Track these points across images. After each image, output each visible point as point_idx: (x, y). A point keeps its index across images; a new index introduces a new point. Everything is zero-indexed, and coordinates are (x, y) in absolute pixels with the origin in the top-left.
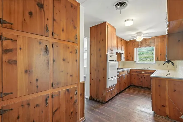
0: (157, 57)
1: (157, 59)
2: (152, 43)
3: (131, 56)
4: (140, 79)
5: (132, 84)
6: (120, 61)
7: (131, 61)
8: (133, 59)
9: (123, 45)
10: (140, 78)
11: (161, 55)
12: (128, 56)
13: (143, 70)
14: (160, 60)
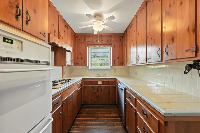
0: (115, 61)
1: (114, 64)
2: (109, 42)
3: (82, 58)
4: (95, 93)
5: (84, 102)
6: (65, 65)
7: (82, 65)
8: (84, 63)
9: (71, 38)
10: (95, 91)
11: (118, 58)
12: (77, 58)
13: (100, 80)
14: (117, 64)
